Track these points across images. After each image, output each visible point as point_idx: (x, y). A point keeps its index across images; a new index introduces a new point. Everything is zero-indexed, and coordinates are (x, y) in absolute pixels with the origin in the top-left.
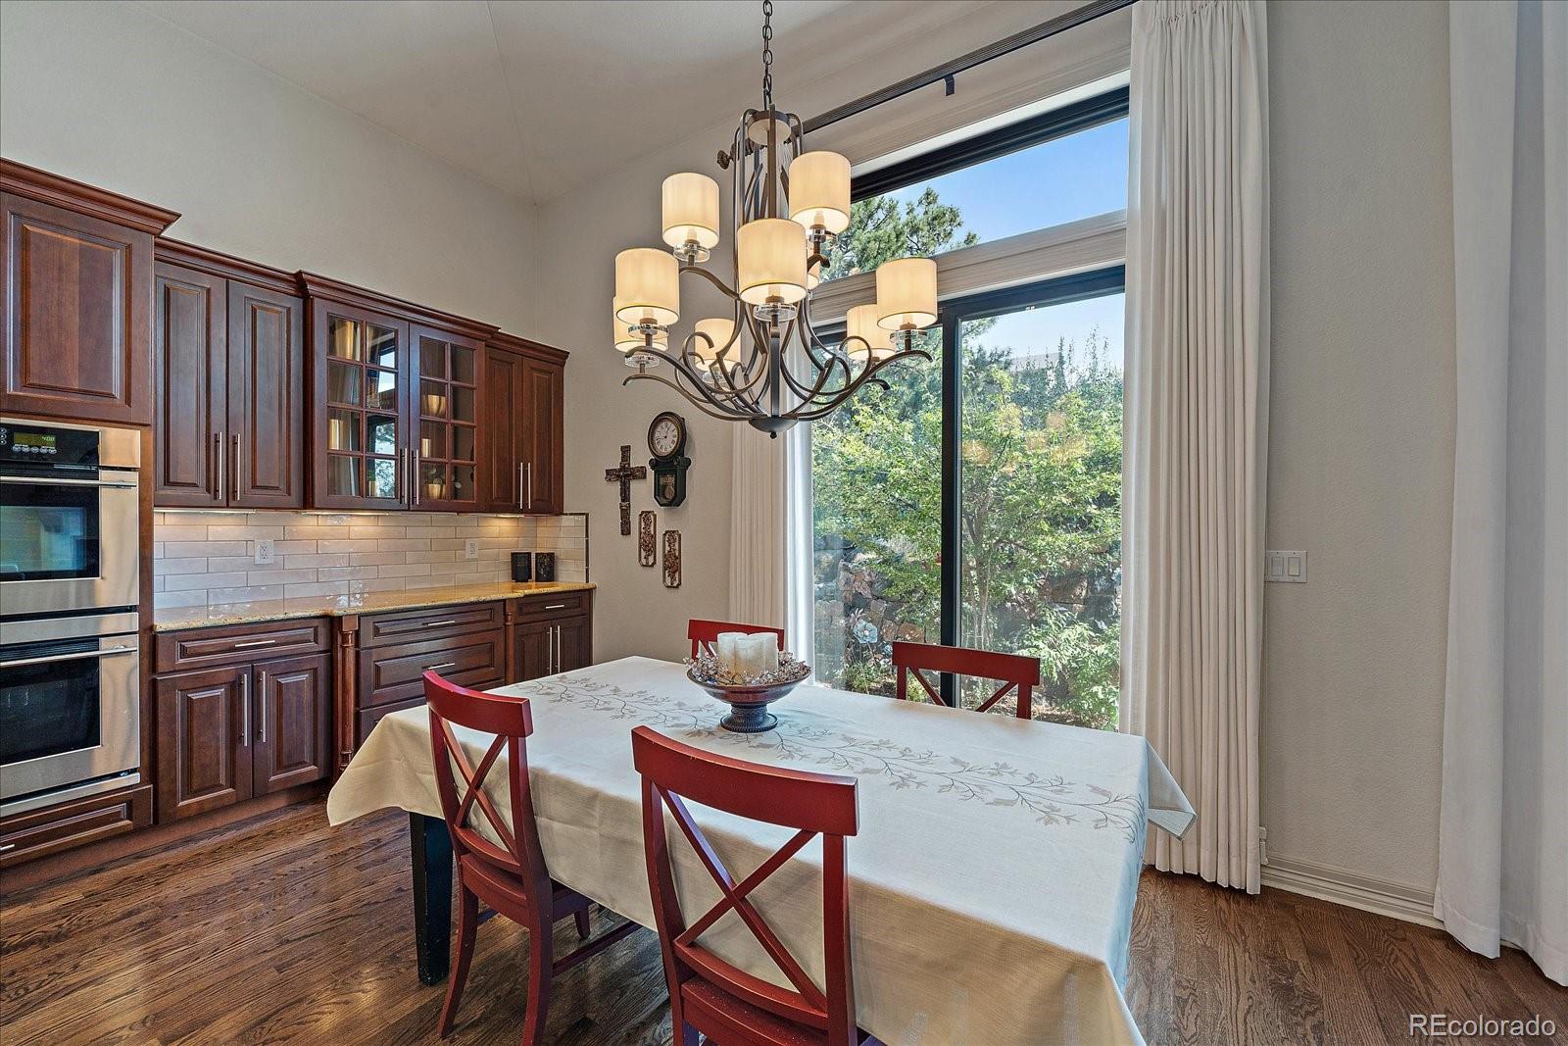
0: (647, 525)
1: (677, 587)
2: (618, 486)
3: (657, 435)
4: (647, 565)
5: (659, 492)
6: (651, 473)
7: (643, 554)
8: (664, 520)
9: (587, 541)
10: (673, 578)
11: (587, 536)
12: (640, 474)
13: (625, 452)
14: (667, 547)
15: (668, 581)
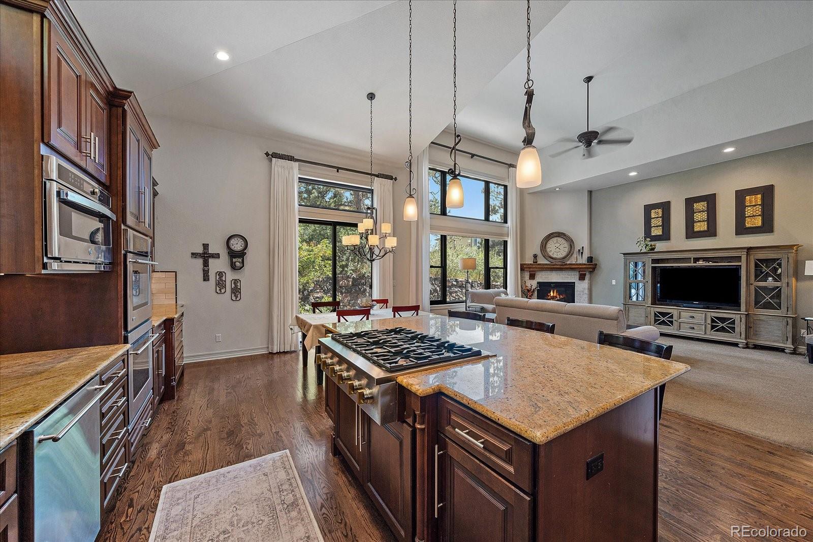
0: (221, 277)
1: (239, 300)
2: (200, 261)
3: (232, 242)
4: (220, 293)
5: (232, 264)
6: (226, 257)
7: (218, 288)
8: (231, 276)
9: (176, 285)
10: (236, 297)
11: (176, 282)
12: (217, 256)
13: (206, 246)
14: (233, 286)
15: (234, 298)
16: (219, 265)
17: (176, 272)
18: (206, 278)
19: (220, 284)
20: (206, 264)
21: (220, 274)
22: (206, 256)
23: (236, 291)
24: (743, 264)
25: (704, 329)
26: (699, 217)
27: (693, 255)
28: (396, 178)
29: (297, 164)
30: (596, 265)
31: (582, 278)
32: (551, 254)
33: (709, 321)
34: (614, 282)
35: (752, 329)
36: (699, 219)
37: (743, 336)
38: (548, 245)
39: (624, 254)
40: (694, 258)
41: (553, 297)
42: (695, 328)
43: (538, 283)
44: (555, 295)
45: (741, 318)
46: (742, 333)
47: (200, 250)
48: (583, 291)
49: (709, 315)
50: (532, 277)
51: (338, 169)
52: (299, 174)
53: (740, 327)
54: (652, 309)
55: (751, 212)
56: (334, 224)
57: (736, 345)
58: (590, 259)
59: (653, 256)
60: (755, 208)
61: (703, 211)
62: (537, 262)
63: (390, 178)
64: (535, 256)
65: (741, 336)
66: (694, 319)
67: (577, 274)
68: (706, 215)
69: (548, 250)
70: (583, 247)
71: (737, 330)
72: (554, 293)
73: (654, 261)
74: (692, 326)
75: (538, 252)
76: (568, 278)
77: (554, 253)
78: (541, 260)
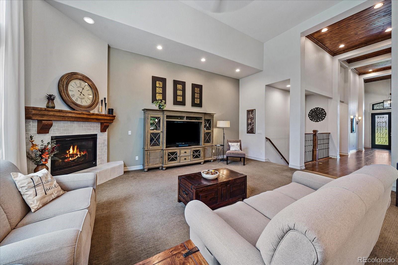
24: (203, 121)
25: (190, 158)
26: (179, 93)
30: (115, 116)
31: (103, 130)
32: (74, 99)
33: (192, 153)
34: (130, 133)
35: (205, 154)
38: (69, 87)
40: (186, 116)
41: (73, 155)
42: (187, 158)
43: (53, 138)
44: (75, 152)
45: (202, 149)
48: (104, 143)
49: (192, 150)
50: (44, 129)
53: (202, 153)
54: (167, 151)
55: (197, 96)
57: (199, 163)
58: (111, 111)
59: (167, 114)
61: (181, 90)
62: (52, 107)
64: (50, 98)
65: (202, 158)
66: (186, 153)
67: (99, 125)
68: (182, 92)
69: (71, 93)
70: (105, 99)
72: (73, 149)
73: (168, 117)
74: (185, 158)
75: (55, 92)
76: (91, 129)
77: (79, 99)
78: (59, 105)
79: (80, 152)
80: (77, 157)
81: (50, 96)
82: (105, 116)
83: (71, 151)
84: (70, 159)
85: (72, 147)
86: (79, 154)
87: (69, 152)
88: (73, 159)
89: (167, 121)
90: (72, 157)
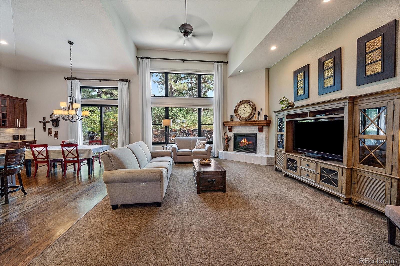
0: (50, 130)
1: (57, 139)
2: (43, 124)
3: (52, 116)
4: (50, 136)
5: (53, 125)
6: (51, 122)
7: (49, 134)
8: (54, 129)
9: (35, 133)
10: (56, 138)
11: (34, 131)
12: (49, 122)
13: (44, 118)
14: (55, 133)
15: (55, 138)
16: (49, 125)
17: (34, 128)
18: (45, 130)
19: (50, 133)
20: (45, 125)
21: (50, 128)
22: (44, 122)
23: (56, 136)
24: (346, 115)
25: (315, 177)
26: (328, 73)
27: (309, 109)
28: (130, 80)
29: (78, 81)
30: (270, 121)
31: (261, 130)
32: (241, 115)
33: (319, 171)
35: (356, 185)
36: (328, 76)
37: (344, 191)
38: (239, 109)
39: (275, 112)
40: (310, 112)
41: (244, 143)
42: (310, 175)
43: (234, 133)
45: (343, 172)
46: (343, 187)
47: (42, 120)
48: (262, 140)
49: (319, 165)
50: (231, 130)
51: (100, 80)
52: (81, 85)
53: (342, 181)
54: (286, 155)
55: (372, 59)
56: (101, 106)
57: (338, 198)
58: (266, 117)
59: (287, 113)
60: (375, 53)
61: (331, 68)
62: (232, 121)
63: (126, 80)
64: (232, 117)
65: (342, 190)
66: (309, 167)
67: (257, 127)
68: (333, 70)
69: (239, 112)
70: (261, 109)
71: (340, 183)
72: (244, 140)
74: (308, 173)
75: (233, 114)
76: (252, 130)
77: (243, 114)
78: (236, 119)
79: (248, 142)
80: (246, 144)
81: (231, 116)
82: (263, 121)
83: (243, 141)
84: (243, 145)
85: (243, 139)
86: (247, 143)
87: (242, 141)
88: (244, 145)
89: (287, 121)
90: (244, 144)
